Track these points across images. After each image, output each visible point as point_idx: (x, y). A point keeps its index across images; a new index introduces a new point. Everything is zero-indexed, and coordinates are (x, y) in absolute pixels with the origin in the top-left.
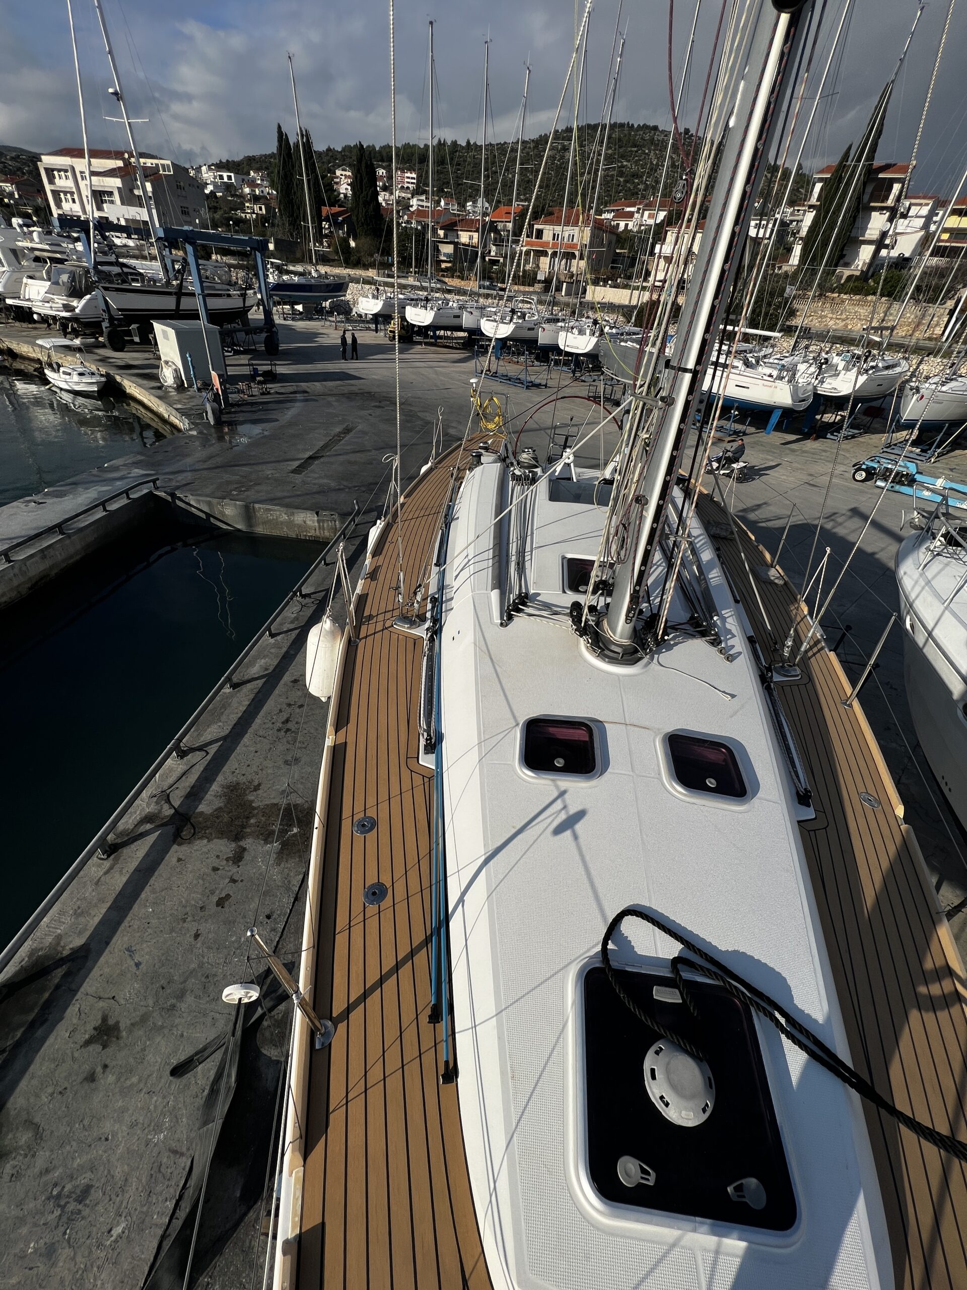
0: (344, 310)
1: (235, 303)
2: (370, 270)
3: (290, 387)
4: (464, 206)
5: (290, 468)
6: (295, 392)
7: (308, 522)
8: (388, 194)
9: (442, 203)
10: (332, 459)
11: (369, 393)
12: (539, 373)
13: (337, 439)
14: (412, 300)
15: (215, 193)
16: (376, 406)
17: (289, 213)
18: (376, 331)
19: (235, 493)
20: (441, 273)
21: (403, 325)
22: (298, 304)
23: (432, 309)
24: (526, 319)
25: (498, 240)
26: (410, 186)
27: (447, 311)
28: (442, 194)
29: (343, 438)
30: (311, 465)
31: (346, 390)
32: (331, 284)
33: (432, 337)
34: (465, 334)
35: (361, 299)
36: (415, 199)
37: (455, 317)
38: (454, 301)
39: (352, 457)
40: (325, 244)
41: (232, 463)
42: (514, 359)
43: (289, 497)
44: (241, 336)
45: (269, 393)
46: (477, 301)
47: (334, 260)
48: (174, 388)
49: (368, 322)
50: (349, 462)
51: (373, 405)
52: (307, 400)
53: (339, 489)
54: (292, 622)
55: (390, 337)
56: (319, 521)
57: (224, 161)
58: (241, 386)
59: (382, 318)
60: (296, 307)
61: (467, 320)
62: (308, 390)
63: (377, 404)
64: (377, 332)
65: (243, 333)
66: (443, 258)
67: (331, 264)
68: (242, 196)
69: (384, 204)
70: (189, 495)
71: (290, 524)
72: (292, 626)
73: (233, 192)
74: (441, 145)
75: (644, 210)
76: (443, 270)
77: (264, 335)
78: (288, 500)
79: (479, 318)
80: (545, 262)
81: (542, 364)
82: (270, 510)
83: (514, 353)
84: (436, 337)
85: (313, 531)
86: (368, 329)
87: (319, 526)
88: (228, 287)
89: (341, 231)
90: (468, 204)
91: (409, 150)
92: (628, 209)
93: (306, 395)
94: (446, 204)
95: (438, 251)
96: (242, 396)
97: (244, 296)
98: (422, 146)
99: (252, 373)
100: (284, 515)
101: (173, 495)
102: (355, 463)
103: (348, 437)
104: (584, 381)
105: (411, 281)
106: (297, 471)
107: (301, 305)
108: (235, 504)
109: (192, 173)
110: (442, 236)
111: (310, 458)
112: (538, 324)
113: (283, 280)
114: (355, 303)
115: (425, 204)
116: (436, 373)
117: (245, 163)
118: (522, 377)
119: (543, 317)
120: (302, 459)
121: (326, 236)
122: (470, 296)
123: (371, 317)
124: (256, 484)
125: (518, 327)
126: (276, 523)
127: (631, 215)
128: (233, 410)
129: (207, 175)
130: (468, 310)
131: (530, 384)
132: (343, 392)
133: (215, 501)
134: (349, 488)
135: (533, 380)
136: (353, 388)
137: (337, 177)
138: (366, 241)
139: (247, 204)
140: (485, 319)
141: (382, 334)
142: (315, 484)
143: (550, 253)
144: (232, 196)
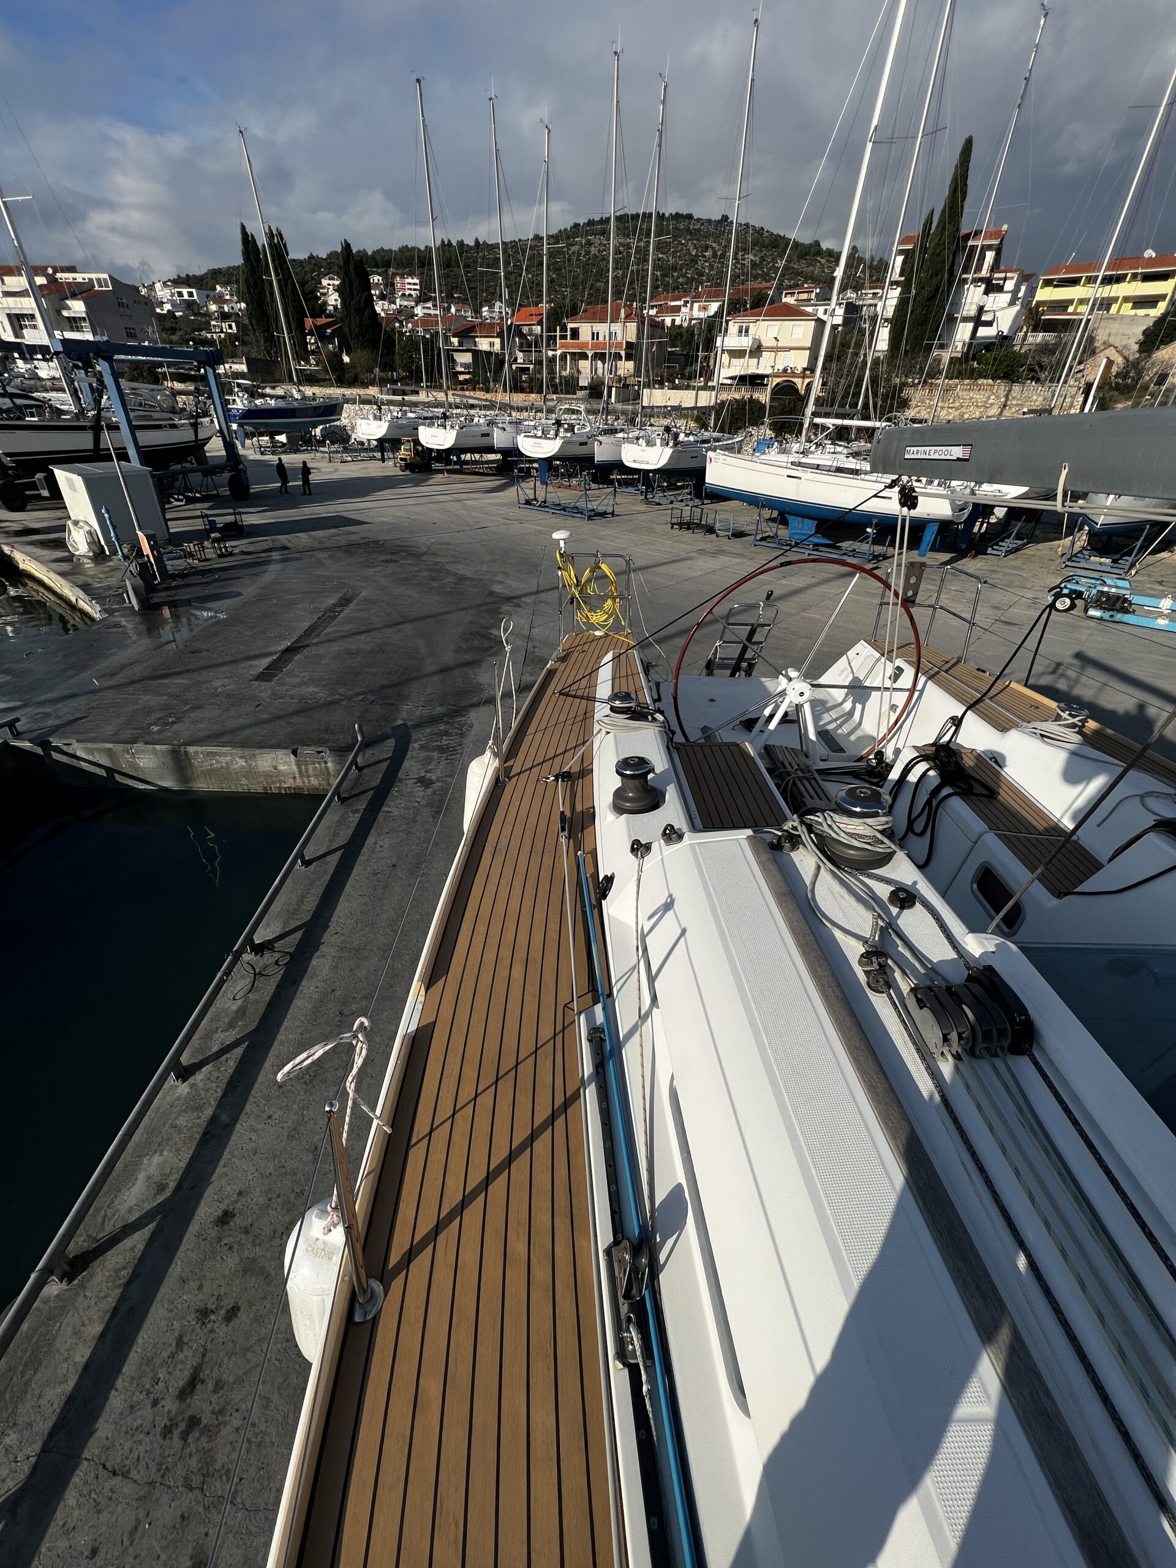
0: (340, 437)
1: (185, 435)
2: (370, 388)
3: (264, 542)
4: (480, 313)
5: (255, 672)
6: (270, 550)
7: (282, 768)
8: (386, 303)
9: (453, 310)
10: (320, 650)
11: (376, 542)
12: (601, 498)
13: (330, 614)
14: (426, 418)
15: (173, 313)
16: (387, 561)
17: (264, 327)
18: (383, 460)
19: (155, 728)
20: (459, 387)
21: (417, 450)
22: (281, 433)
23: (452, 427)
24: (576, 431)
25: (525, 345)
26: (413, 293)
27: (473, 429)
28: (451, 300)
29: (340, 612)
30: (287, 662)
31: (343, 541)
32: (320, 407)
33: (456, 463)
34: (499, 456)
35: (359, 421)
36: (419, 308)
37: (483, 435)
38: (480, 419)
39: (353, 644)
40: (313, 362)
41: (160, 672)
42: (564, 483)
43: (246, 727)
44: (196, 478)
45: (231, 554)
46: (510, 415)
47: (324, 380)
48: (89, 558)
49: (372, 450)
50: (349, 652)
51: (382, 559)
52: (285, 560)
53: (332, 702)
54: (231, 1025)
55: (401, 466)
56: (298, 765)
57: (183, 275)
58: (191, 547)
59: (387, 444)
60: (277, 438)
61: (499, 439)
62: (289, 545)
63: (388, 557)
64: (384, 462)
65: (200, 474)
66: (459, 369)
67: (321, 384)
68: (208, 315)
69: (383, 315)
70: (74, 742)
71: (250, 773)
72: (230, 1037)
73: (196, 311)
74: (446, 246)
75: (693, 302)
76: (461, 383)
77: (227, 475)
78: (246, 733)
79: (515, 435)
80: (584, 365)
81: (601, 486)
82: (213, 754)
83: (563, 475)
84: (460, 462)
85: (292, 780)
86: (373, 458)
87: (300, 772)
88: (171, 415)
89: (331, 346)
90: (484, 309)
91: (407, 254)
92: (673, 303)
93: (285, 552)
94: (457, 310)
95: (454, 361)
96: (190, 561)
97: (195, 426)
98: (423, 248)
99: (208, 527)
100: (238, 759)
101: (45, 745)
102: (359, 652)
103: (347, 611)
104: (660, 504)
105: (422, 397)
106: (265, 676)
107: (284, 435)
108: (154, 749)
109: (144, 292)
110: (457, 344)
111: (288, 650)
112: (592, 436)
113: (256, 405)
114: (353, 428)
115: (432, 312)
116: (466, 507)
117: (209, 276)
118: (581, 505)
119: (598, 428)
120: (276, 653)
121: (313, 352)
122: (500, 409)
123: (375, 443)
124: (194, 709)
125: (567, 443)
126: (225, 773)
127: (677, 309)
128: (174, 584)
129: (162, 293)
130: (500, 425)
131: (593, 514)
132: (339, 544)
133: (118, 748)
134: (349, 699)
135: (595, 507)
136: (354, 537)
137: (324, 288)
138: (363, 355)
139: (213, 323)
140: (523, 435)
141: (391, 463)
142: (292, 697)
143: (590, 355)
144: (195, 315)
